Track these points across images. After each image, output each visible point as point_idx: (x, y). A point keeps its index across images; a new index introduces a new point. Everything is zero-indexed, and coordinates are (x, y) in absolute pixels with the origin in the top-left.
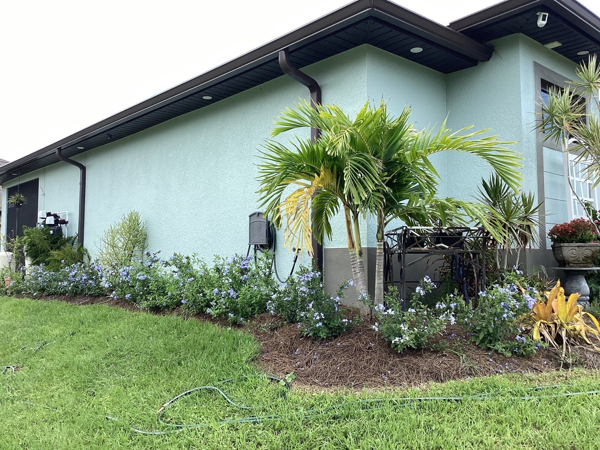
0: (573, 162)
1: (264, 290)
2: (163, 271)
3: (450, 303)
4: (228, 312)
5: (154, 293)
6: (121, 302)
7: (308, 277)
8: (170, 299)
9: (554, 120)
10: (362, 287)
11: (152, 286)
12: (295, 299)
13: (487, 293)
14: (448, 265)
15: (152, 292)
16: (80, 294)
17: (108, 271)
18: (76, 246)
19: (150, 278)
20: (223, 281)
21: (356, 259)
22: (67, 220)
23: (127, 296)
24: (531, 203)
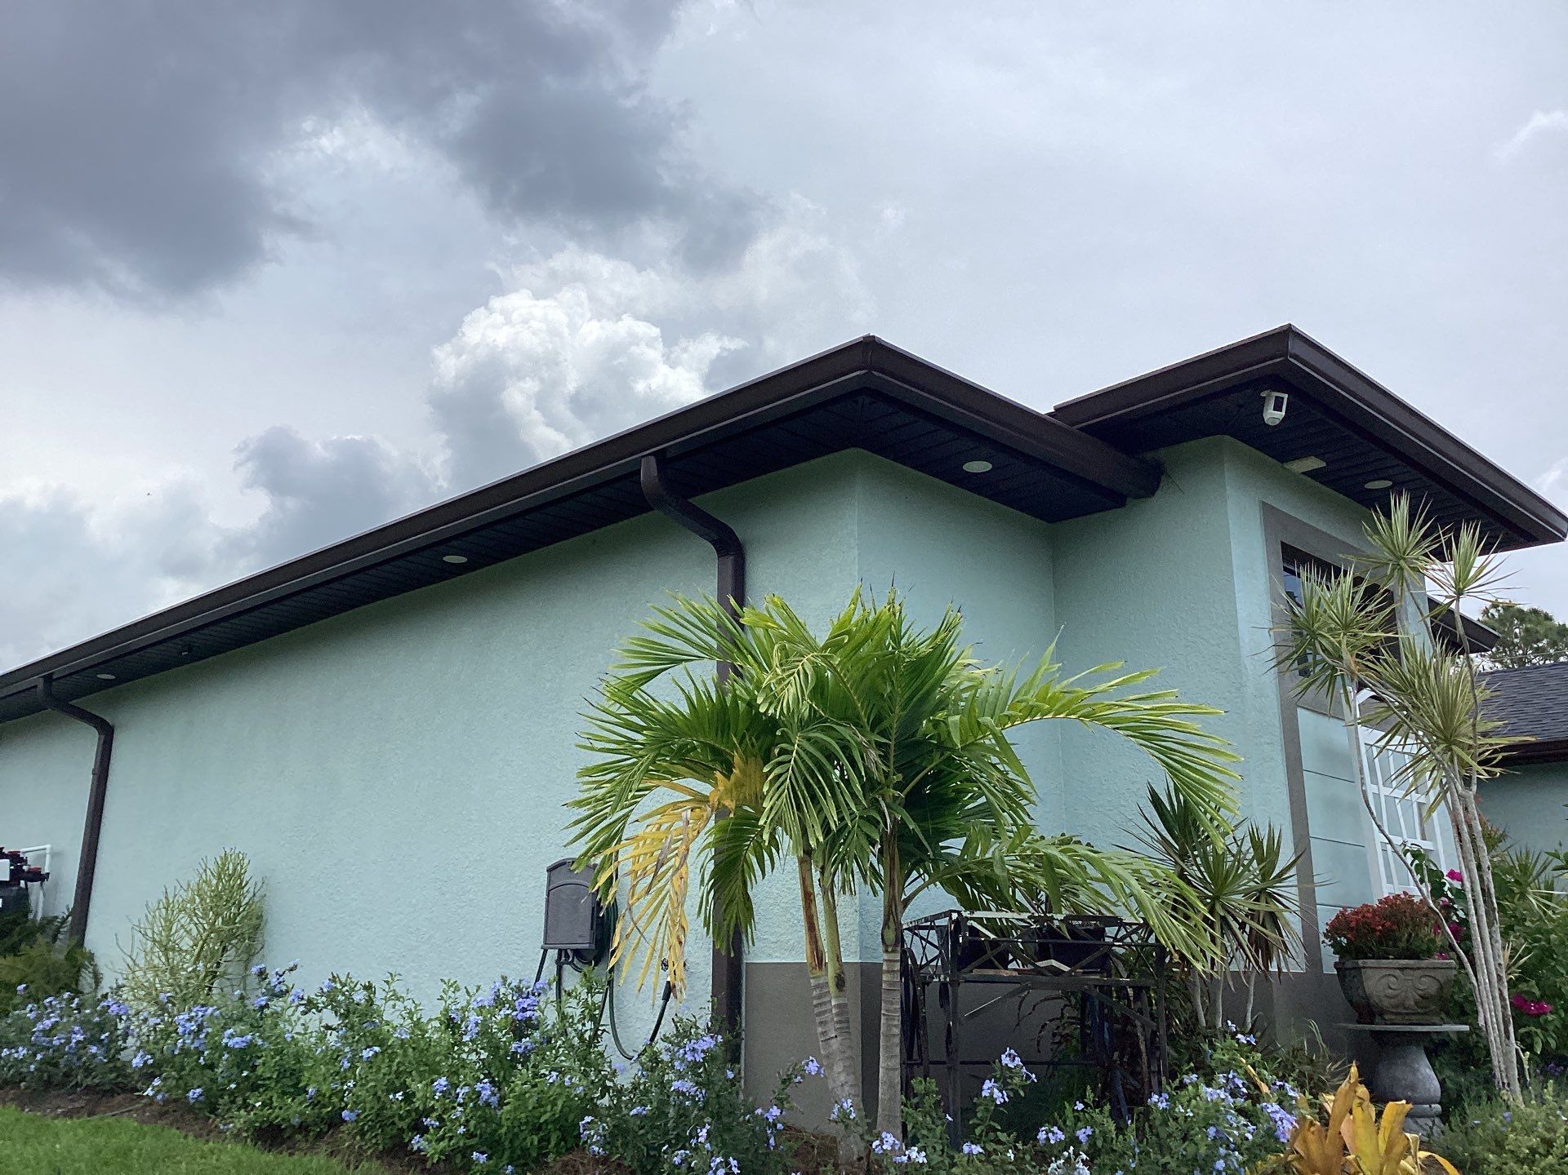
0: (1374, 748)
1: (577, 1084)
2: (299, 1023)
3: (1075, 1128)
4: (473, 1148)
5: (267, 1088)
6: (175, 1111)
7: (694, 1050)
8: (314, 1105)
9: (1318, 646)
10: (842, 1078)
11: (265, 1068)
12: (660, 1113)
13: (1172, 1100)
14: (1076, 1013)
15: (263, 1085)
16: (61, 1085)
17: (145, 1020)
18: (63, 942)
19: (260, 1042)
20: (464, 1056)
21: (826, 999)
22: (46, 870)
23: (195, 1092)
24: (1274, 853)
